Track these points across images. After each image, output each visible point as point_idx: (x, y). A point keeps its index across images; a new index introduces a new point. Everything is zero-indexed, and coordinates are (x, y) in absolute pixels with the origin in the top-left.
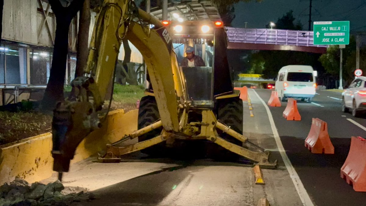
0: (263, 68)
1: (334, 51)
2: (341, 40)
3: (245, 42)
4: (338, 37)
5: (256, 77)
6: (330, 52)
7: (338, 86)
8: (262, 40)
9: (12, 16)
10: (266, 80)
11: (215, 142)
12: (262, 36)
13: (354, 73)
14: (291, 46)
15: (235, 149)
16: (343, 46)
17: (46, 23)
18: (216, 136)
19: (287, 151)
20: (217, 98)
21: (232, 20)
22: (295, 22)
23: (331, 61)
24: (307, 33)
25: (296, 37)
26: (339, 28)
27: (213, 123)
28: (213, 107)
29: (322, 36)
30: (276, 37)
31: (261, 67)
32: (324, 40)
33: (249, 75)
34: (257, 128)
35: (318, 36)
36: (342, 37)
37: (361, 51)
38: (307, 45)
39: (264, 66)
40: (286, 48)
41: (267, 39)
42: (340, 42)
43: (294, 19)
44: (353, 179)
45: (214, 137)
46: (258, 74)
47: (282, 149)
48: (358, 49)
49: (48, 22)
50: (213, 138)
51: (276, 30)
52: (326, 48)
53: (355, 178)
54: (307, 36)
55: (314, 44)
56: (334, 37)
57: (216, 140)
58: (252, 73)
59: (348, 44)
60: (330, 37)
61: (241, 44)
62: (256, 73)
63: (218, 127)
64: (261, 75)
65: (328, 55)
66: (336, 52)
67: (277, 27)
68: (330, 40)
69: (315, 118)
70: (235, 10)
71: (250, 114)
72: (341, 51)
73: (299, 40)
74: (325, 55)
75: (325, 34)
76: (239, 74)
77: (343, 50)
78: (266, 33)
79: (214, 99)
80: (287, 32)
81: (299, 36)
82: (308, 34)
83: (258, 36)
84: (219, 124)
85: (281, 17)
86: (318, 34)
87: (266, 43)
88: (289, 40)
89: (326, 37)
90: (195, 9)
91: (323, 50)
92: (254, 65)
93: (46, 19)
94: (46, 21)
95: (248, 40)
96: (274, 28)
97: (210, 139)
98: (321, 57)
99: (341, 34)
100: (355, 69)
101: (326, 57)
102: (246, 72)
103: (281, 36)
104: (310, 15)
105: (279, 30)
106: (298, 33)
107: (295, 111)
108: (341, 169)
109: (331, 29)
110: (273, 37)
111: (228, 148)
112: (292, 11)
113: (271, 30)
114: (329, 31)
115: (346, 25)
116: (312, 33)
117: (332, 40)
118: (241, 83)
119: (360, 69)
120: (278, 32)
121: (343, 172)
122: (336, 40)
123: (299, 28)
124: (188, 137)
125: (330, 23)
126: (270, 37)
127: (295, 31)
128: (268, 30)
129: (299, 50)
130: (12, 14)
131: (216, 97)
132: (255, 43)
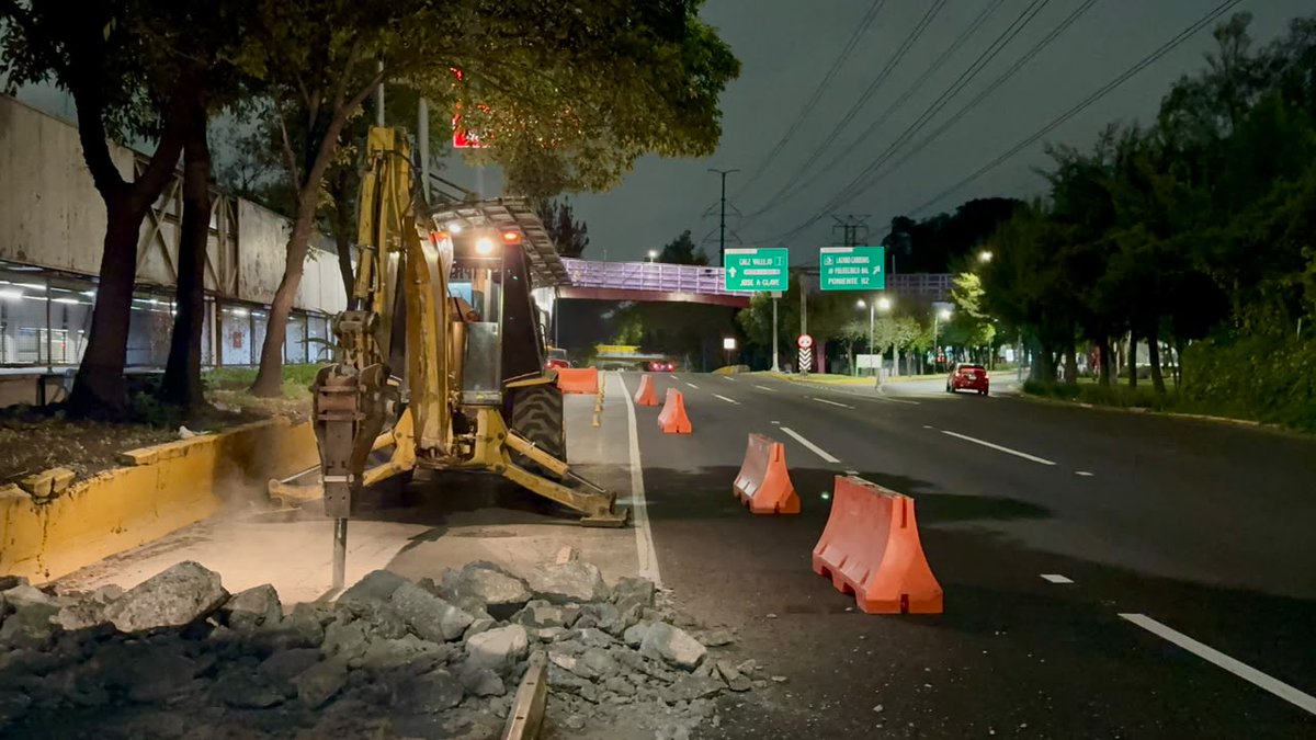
0: (640, 333)
1: (762, 303)
2: (774, 282)
3: (604, 286)
4: (769, 277)
5: (628, 351)
6: (756, 305)
7: (772, 365)
8: (635, 283)
9: (65, 220)
10: (647, 357)
11: (504, 475)
12: (635, 276)
13: (797, 342)
14: (687, 293)
15: (544, 488)
16: (777, 294)
17: (159, 235)
18: (505, 462)
19: (649, 503)
20: (509, 386)
21: (583, 247)
22: (694, 252)
23: (758, 320)
24: (716, 271)
25: (695, 277)
26: (770, 261)
27: (501, 436)
28: (501, 402)
29: (739, 275)
30: (661, 277)
31: (637, 333)
32: (744, 282)
33: (617, 347)
34: (600, 450)
35: (733, 276)
36: (774, 277)
37: (808, 303)
38: (716, 293)
39: (642, 330)
40: (679, 297)
41: (645, 280)
42: (771, 287)
43: (693, 247)
44: (857, 582)
45: (502, 464)
46: (633, 345)
47: (639, 500)
48: (803, 299)
49: (163, 234)
50: (499, 468)
51: (660, 265)
52: (748, 298)
53: (864, 581)
54: (714, 276)
55: (726, 290)
56: (761, 277)
57: (505, 470)
58: (622, 344)
59: (787, 289)
60: (755, 277)
61: (597, 289)
62: (629, 343)
63: (510, 444)
64: (635, 347)
65: (752, 310)
66: (766, 304)
67: (663, 259)
68: (755, 282)
69: (754, 432)
70: (588, 230)
71: (592, 421)
72: (775, 303)
73: (702, 284)
74: (747, 310)
75: (746, 272)
76: (597, 344)
77: (778, 299)
78: (641, 270)
79: (502, 388)
80: (679, 268)
81: (700, 276)
82: (717, 273)
83: (627, 276)
84: (513, 439)
85: (670, 243)
86: (733, 271)
87: (641, 288)
88: (683, 282)
89: (749, 277)
90: (530, 232)
91: (743, 301)
92: (626, 330)
93: (159, 227)
94: (159, 231)
95: (609, 282)
96: (655, 261)
97: (493, 468)
98: (741, 314)
99: (774, 272)
100: (800, 336)
101: (750, 313)
102: (608, 342)
103: (670, 275)
104: (722, 240)
105: (665, 265)
106: (700, 270)
107: (680, 415)
108: (816, 551)
109: (756, 261)
110: (655, 277)
111: (530, 488)
112: (689, 233)
113: (651, 264)
114: (752, 266)
115: (782, 256)
116: (724, 270)
117: (758, 282)
118: (604, 363)
119: (808, 334)
120: (663, 268)
121: (821, 560)
122: (765, 283)
123: (701, 262)
124: (446, 465)
125: (754, 251)
126: (650, 277)
127: (694, 267)
128: (646, 264)
129: (701, 300)
130: (65, 215)
131: (507, 383)
132: (623, 287)
